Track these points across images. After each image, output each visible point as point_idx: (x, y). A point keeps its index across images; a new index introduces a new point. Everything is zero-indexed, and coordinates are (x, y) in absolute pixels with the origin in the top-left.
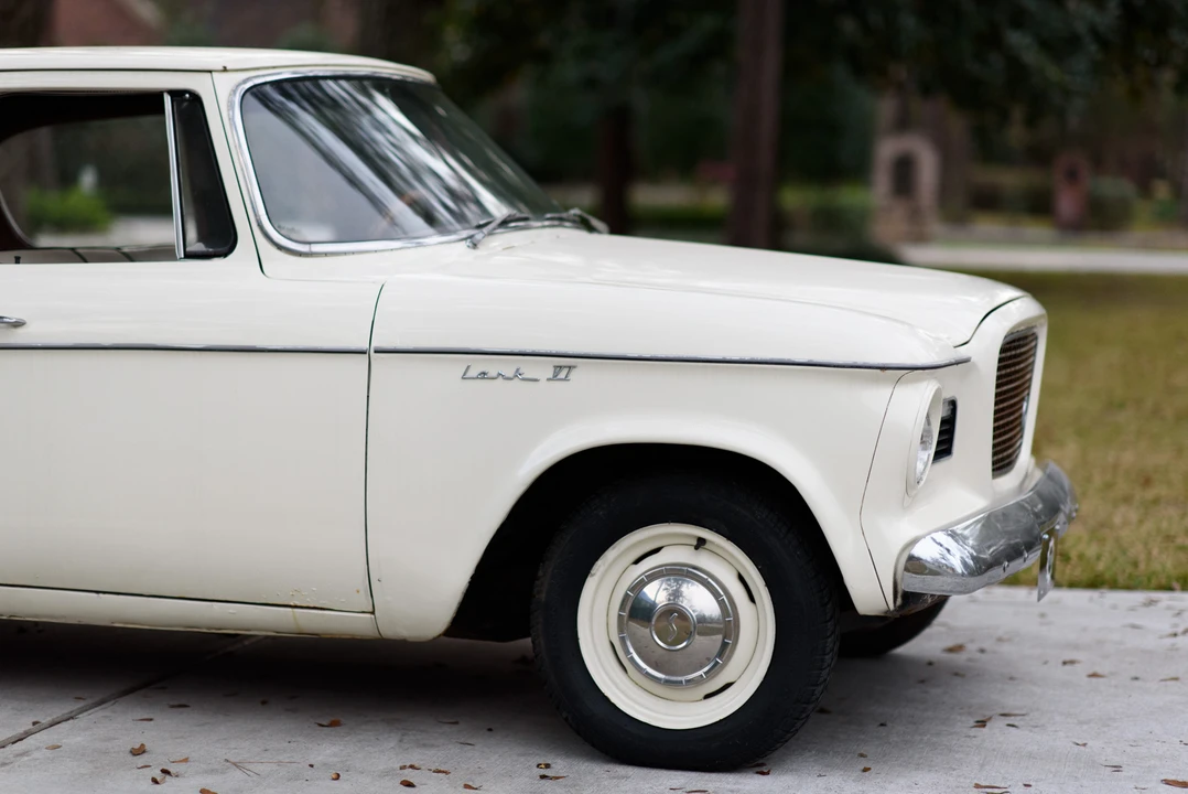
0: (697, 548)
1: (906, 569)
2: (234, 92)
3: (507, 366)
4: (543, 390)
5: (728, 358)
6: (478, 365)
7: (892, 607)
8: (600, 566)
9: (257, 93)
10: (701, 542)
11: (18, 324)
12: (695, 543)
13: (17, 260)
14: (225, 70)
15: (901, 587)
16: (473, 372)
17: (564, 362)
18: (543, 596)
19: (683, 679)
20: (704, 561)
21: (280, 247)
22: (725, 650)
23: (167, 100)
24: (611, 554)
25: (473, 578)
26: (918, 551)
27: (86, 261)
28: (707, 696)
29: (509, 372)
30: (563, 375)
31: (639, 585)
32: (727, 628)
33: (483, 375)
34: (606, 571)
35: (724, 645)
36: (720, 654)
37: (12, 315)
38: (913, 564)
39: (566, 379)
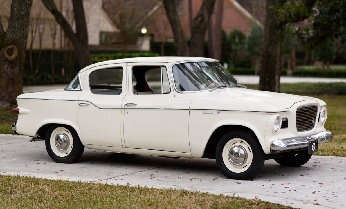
0: (241, 142)
1: (272, 146)
2: (172, 66)
3: (210, 112)
4: (216, 116)
5: (244, 110)
6: (206, 112)
7: (270, 152)
8: (226, 145)
9: (177, 65)
10: (242, 142)
11: (136, 105)
12: (241, 141)
13: (137, 94)
14: (170, 62)
15: (271, 149)
16: (205, 113)
17: (219, 111)
18: (217, 150)
19: (238, 164)
20: (242, 144)
21: (177, 92)
22: (245, 160)
23: (161, 67)
24: (228, 143)
25: (206, 147)
26: (274, 143)
27: (154, 94)
28: (243, 168)
29: (211, 113)
30: (219, 113)
31: (232, 148)
32: (245, 156)
33: (206, 113)
34: (227, 146)
35: (245, 159)
36: (244, 160)
37: (135, 103)
38: (273, 145)
39: (219, 114)
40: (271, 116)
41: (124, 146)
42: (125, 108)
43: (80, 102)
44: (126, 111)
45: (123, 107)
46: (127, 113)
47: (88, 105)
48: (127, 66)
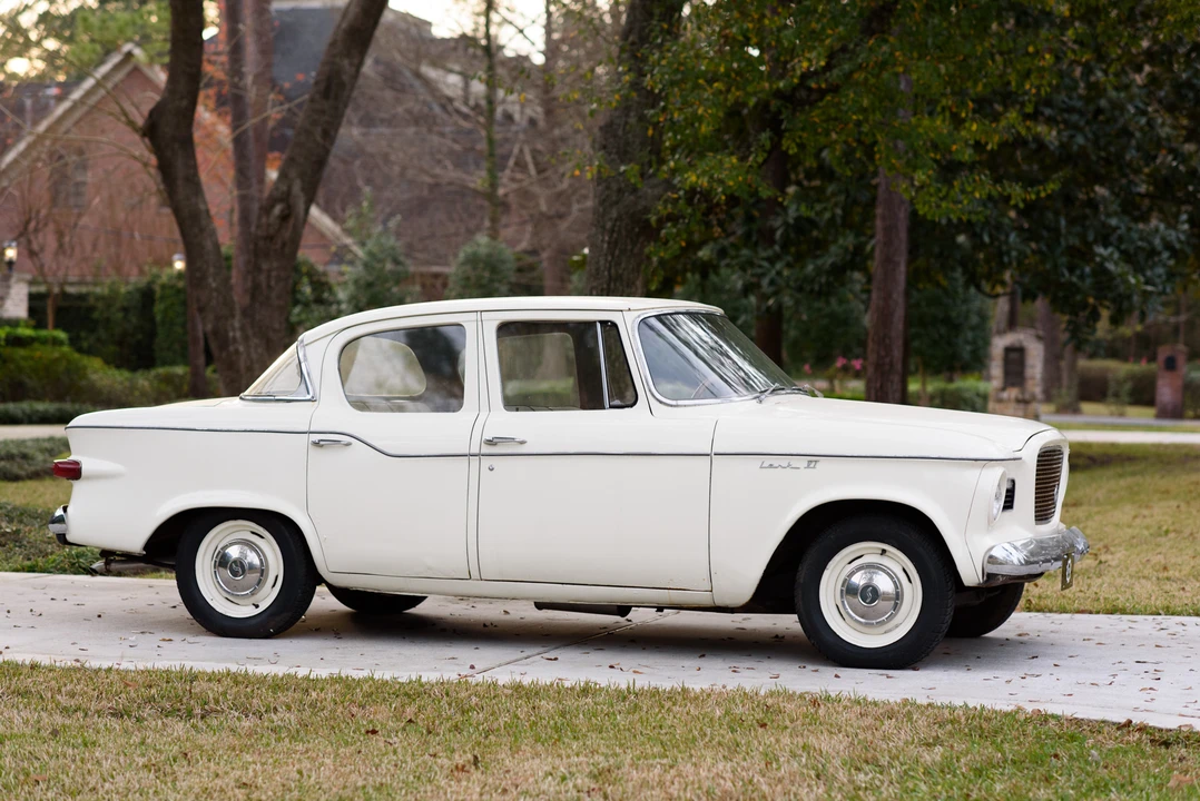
0: (881, 554)
1: (989, 562)
2: (634, 321)
3: (784, 461)
4: (802, 473)
6: (775, 461)
7: (982, 581)
8: (831, 565)
9: (646, 322)
10: (884, 552)
11: (522, 443)
12: (881, 552)
14: (629, 309)
15: (986, 571)
16: (766, 465)
17: (813, 458)
18: (802, 581)
19: (874, 622)
20: (885, 561)
21: (661, 402)
22: (896, 607)
23: (598, 325)
24: (837, 558)
25: (765, 570)
26: (993, 553)
30: (812, 465)
31: (851, 575)
32: (897, 597)
33: (771, 466)
34: (835, 567)
35: (896, 605)
36: (894, 609)
37: (520, 438)
38: (992, 560)
39: (814, 467)
40: (985, 471)
41: (475, 574)
42: (483, 452)
43: (316, 437)
44: (486, 462)
45: (475, 450)
46: (492, 470)
47: (348, 444)
48: (480, 323)
